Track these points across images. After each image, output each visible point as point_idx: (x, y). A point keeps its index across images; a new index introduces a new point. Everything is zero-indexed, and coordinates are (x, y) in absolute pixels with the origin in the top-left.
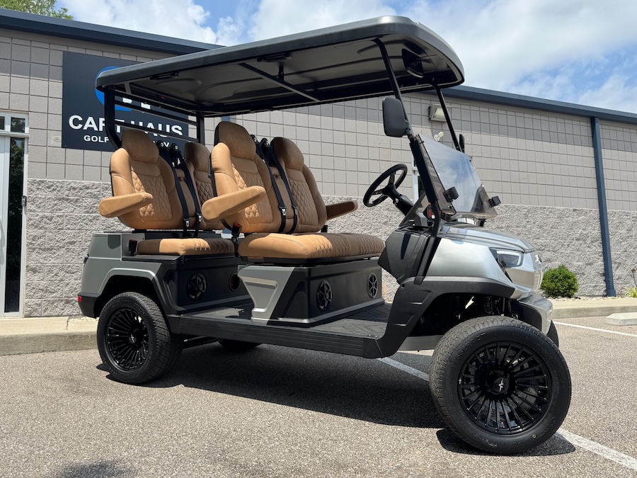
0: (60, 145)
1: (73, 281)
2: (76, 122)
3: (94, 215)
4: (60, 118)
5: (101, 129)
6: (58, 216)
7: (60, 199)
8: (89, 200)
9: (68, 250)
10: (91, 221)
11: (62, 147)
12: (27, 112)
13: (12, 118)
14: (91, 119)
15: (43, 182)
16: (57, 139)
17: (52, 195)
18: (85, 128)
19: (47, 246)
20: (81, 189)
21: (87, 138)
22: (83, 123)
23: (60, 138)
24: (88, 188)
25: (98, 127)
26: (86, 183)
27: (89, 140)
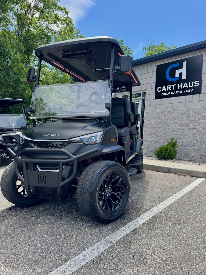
0: (154, 98)
1: (156, 145)
2: (159, 90)
3: (163, 122)
4: (154, 90)
5: (167, 90)
6: (153, 123)
7: (153, 117)
8: (162, 117)
9: (155, 135)
10: (162, 124)
11: (155, 99)
12: (146, 90)
13: (143, 93)
14: (164, 87)
15: (149, 112)
16: (153, 97)
17: (151, 116)
18: (162, 91)
19: (149, 133)
20: (160, 113)
21: (163, 94)
22: (162, 89)
23: (154, 96)
24: (162, 112)
25: (166, 90)
26: (162, 111)
27: (163, 95)
